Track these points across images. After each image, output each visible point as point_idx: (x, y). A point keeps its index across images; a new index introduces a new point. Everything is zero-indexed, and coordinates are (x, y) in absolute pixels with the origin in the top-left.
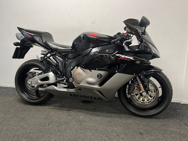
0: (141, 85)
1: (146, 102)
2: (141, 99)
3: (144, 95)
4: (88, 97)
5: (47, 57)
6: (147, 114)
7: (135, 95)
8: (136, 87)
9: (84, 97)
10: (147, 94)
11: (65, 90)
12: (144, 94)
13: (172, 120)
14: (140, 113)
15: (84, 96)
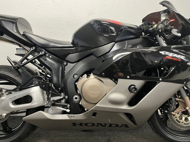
2: (184, 119)
4: (106, 124)
5: (28, 60)
9: (98, 126)
11: (65, 117)
15: (98, 124)
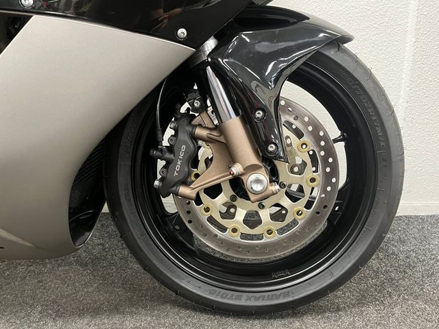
0: (235, 127)
1: (270, 232)
2: (241, 214)
3: (258, 188)
6: (278, 297)
7: (204, 197)
8: (208, 141)
10: (271, 181)
12: (258, 181)
13: (397, 311)
14: (239, 298)
